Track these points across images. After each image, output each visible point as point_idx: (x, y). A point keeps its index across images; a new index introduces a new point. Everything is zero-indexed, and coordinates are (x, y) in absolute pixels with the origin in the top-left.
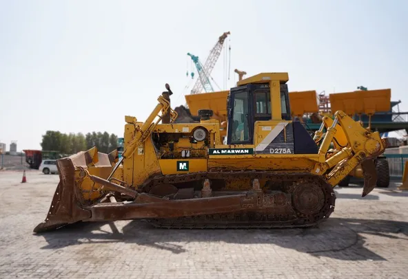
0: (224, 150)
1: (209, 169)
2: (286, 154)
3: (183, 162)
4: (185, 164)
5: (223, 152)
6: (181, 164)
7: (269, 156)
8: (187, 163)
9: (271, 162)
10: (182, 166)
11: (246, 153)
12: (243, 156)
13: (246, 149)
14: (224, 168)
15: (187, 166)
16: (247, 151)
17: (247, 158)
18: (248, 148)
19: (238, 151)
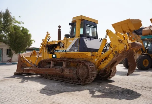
0: (58, 50)
1: (61, 58)
2: (76, 52)
3: (54, 55)
5: (58, 51)
7: (70, 53)
8: (56, 55)
9: (78, 55)
10: (54, 56)
11: (64, 52)
12: (63, 53)
13: (64, 50)
14: (64, 57)
15: (56, 56)
16: (64, 51)
17: (64, 54)
18: (65, 49)
19: (62, 51)
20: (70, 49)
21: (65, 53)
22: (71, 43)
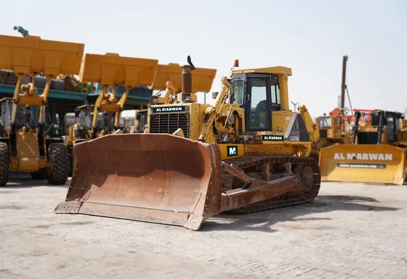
0: (270, 136)
1: (245, 154)
3: (232, 147)
4: (234, 149)
5: (270, 138)
6: (231, 149)
7: (290, 143)
8: (237, 147)
10: (232, 151)
11: (281, 140)
13: (280, 136)
15: (237, 151)
18: (281, 134)
19: (277, 138)
20: (289, 136)
21: (282, 142)
22: (289, 121)
